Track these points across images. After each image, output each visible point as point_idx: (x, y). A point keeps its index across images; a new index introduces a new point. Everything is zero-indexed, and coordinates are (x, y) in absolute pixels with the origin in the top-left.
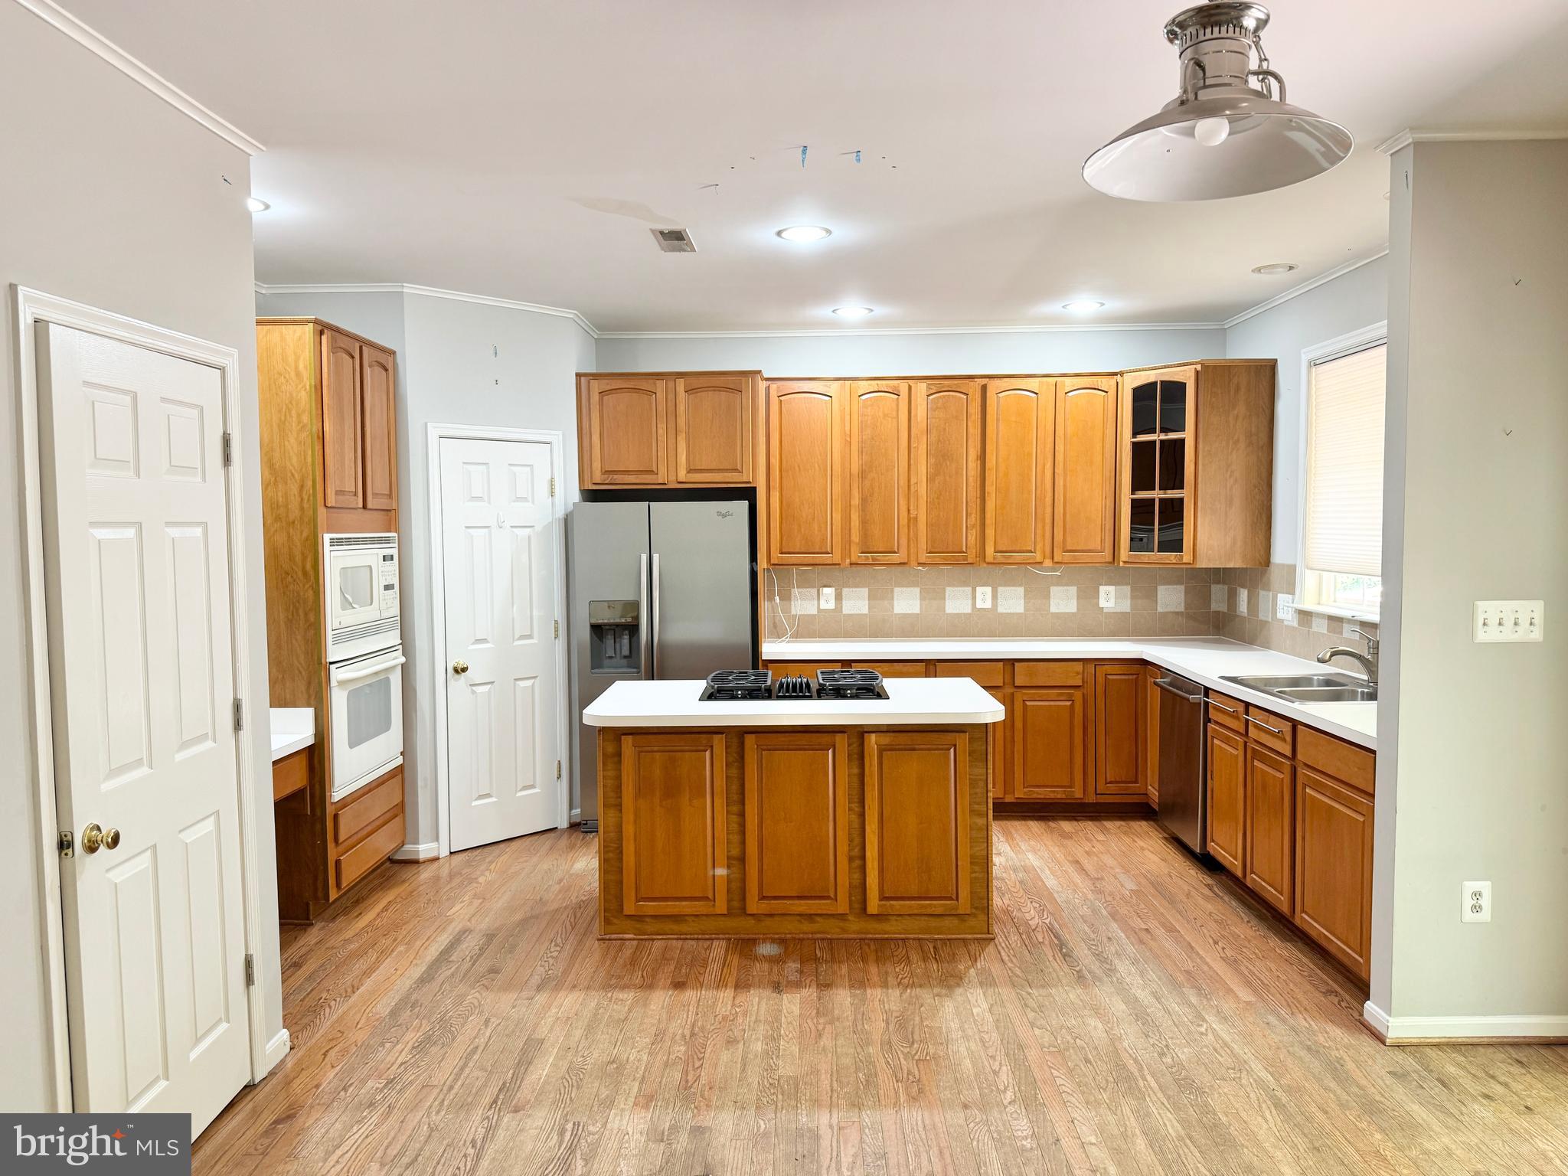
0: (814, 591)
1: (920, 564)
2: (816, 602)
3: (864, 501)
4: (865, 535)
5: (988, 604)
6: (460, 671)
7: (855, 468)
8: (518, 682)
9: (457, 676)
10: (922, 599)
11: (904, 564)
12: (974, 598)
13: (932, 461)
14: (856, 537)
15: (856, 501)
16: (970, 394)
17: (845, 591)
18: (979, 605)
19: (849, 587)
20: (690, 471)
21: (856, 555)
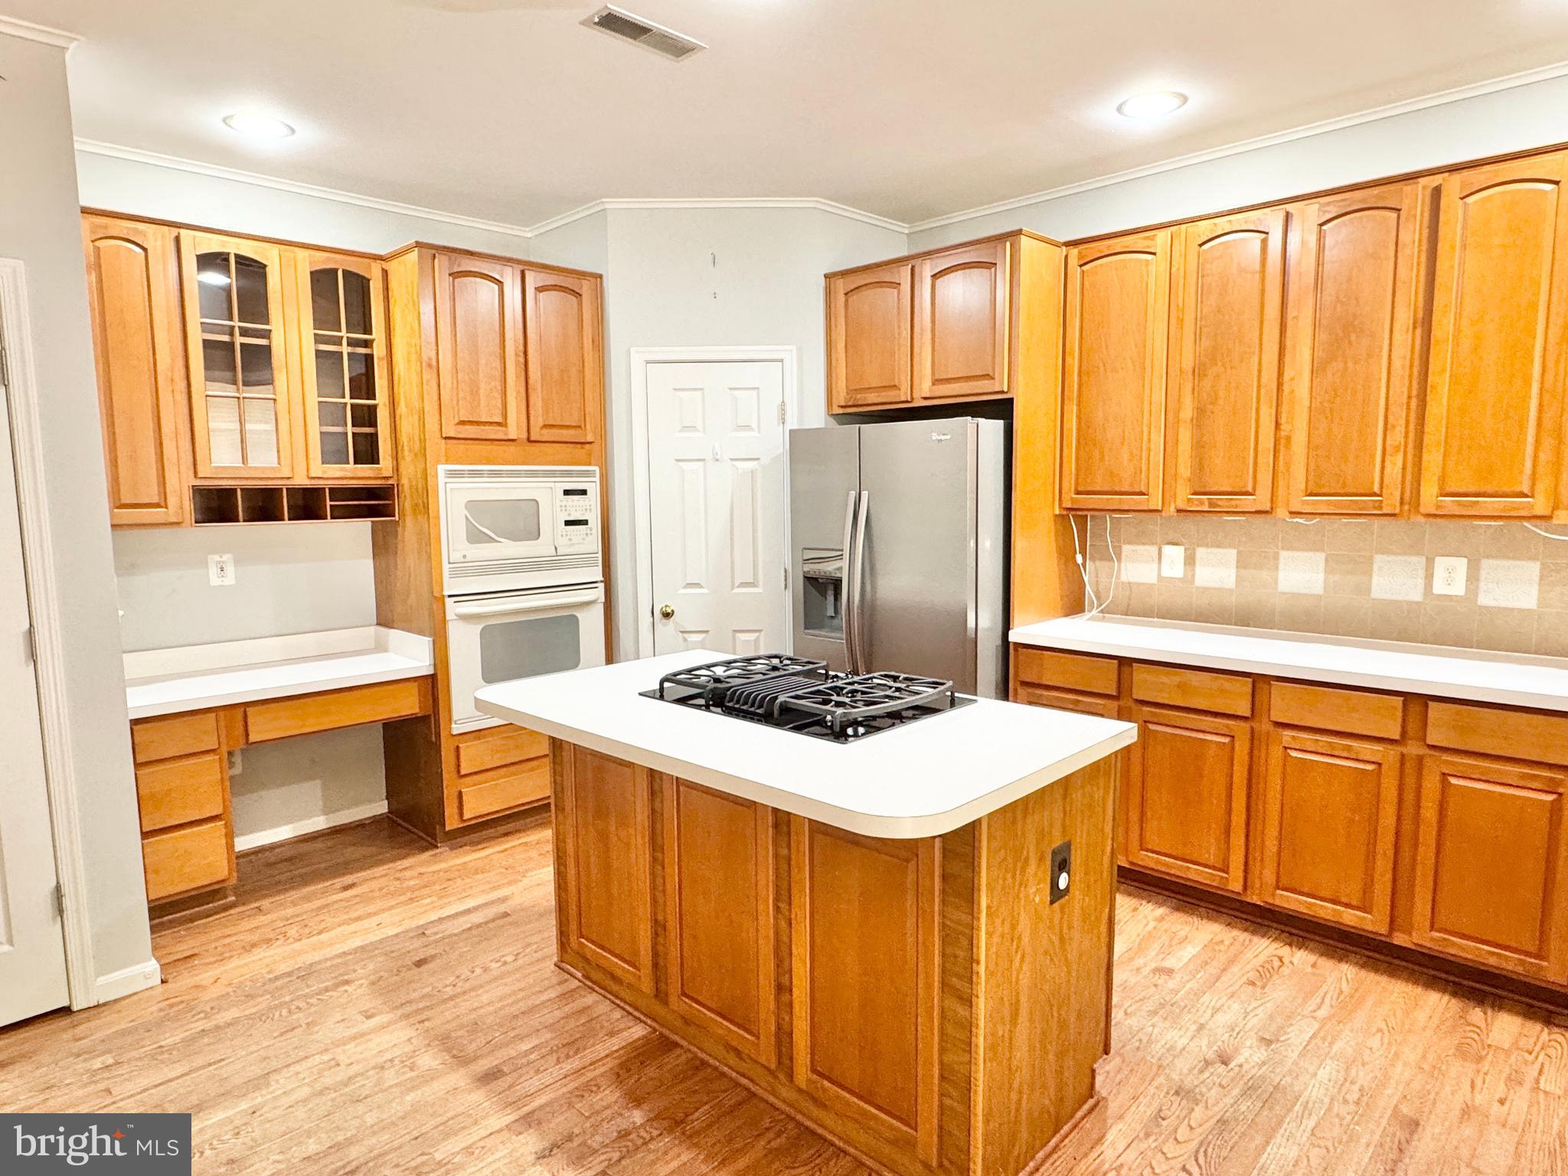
0: (1154, 549)
1: (1293, 513)
2: (1155, 566)
3: (1201, 411)
4: (1200, 465)
5: (1458, 588)
6: (667, 615)
7: (1188, 362)
8: (738, 635)
9: (664, 621)
10: (1328, 571)
11: (1266, 512)
12: (1429, 577)
13: (1323, 336)
14: (1185, 470)
15: (1187, 412)
16: (1405, 207)
17: (1201, 552)
18: (1439, 588)
19: (1207, 546)
20: (936, 382)
21: (1183, 496)
